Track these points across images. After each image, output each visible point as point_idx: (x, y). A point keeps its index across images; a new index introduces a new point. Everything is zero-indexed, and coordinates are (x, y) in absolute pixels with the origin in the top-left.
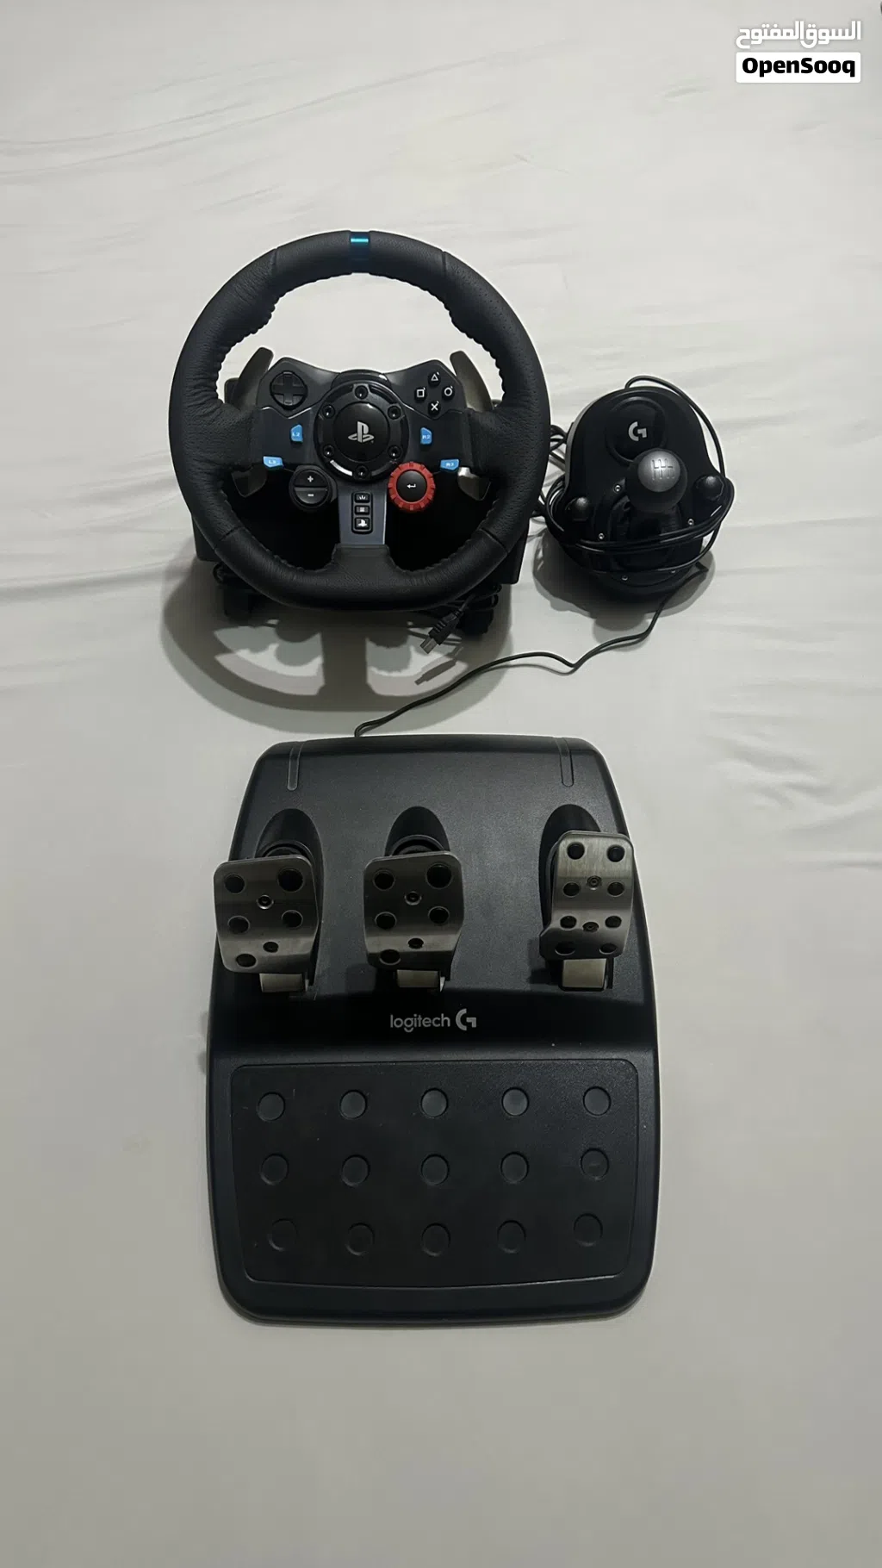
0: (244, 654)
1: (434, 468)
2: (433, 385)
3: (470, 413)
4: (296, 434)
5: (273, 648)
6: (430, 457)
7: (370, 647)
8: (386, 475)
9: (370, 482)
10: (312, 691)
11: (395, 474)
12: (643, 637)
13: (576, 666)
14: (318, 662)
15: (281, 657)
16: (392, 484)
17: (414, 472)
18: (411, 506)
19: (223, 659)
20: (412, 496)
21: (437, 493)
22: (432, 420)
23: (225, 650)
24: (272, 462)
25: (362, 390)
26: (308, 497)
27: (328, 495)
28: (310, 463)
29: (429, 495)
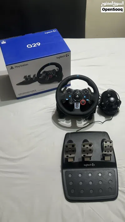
0: (62, 122)
1: (86, 100)
2: (86, 91)
3: (90, 94)
4: (70, 96)
5: (65, 121)
6: (85, 99)
7: (77, 121)
8: (80, 101)
9: (78, 102)
10: (70, 126)
11: (81, 101)
12: (111, 119)
13: (103, 123)
14: (71, 123)
15: (66, 122)
16: (81, 102)
17: (83, 101)
18: (83, 104)
19: (59, 122)
20: (83, 103)
21: (86, 103)
22: (86, 95)
23: (59, 121)
24: (67, 99)
25: (77, 92)
26: (71, 103)
27: (73, 103)
28: (71, 100)
29: (85, 103)
